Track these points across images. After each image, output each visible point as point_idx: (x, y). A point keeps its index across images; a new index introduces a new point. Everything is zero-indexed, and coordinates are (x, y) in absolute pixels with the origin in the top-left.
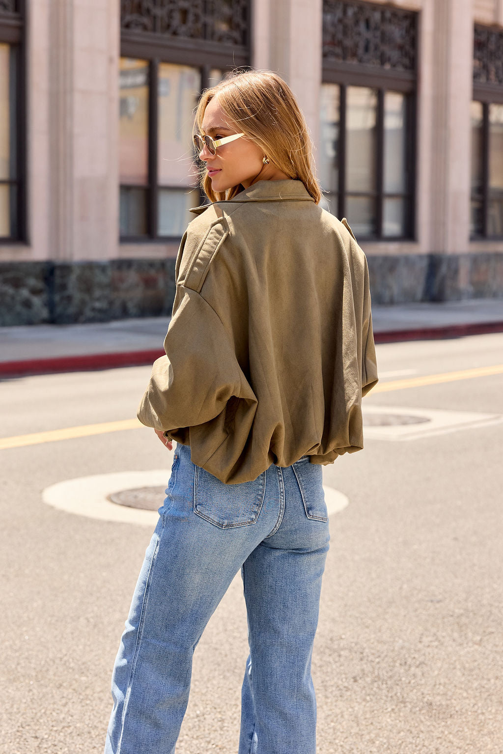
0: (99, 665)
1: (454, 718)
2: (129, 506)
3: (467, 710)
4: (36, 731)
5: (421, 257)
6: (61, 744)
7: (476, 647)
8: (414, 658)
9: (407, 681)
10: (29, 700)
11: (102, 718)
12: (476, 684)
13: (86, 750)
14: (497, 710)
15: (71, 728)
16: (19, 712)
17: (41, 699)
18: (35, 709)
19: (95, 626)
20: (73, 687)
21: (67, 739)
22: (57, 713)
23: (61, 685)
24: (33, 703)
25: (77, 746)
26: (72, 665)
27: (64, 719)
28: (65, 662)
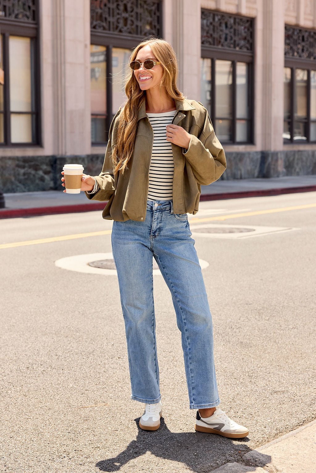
0: (85, 329)
1: (252, 347)
2: (99, 268)
3: (259, 345)
4: (56, 353)
5: (257, 152)
6: (68, 357)
7: (266, 321)
8: (236, 326)
9: (232, 334)
10: (52, 342)
11: (87, 348)
12: (264, 335)
13: (80, 359)
14: (273, 345)
15: (73, 352)
16: (48, 346)
17: (58, 342)
18: (55, 345)
19: (83, 314)
20: (73, 337)
21: (71, 356)
22: (66, 347)
23: (67, 337)
24: (54, 343)
25: (76, 358)
26: (72, 329)
27: (69, 348)
28: (69, 328)
